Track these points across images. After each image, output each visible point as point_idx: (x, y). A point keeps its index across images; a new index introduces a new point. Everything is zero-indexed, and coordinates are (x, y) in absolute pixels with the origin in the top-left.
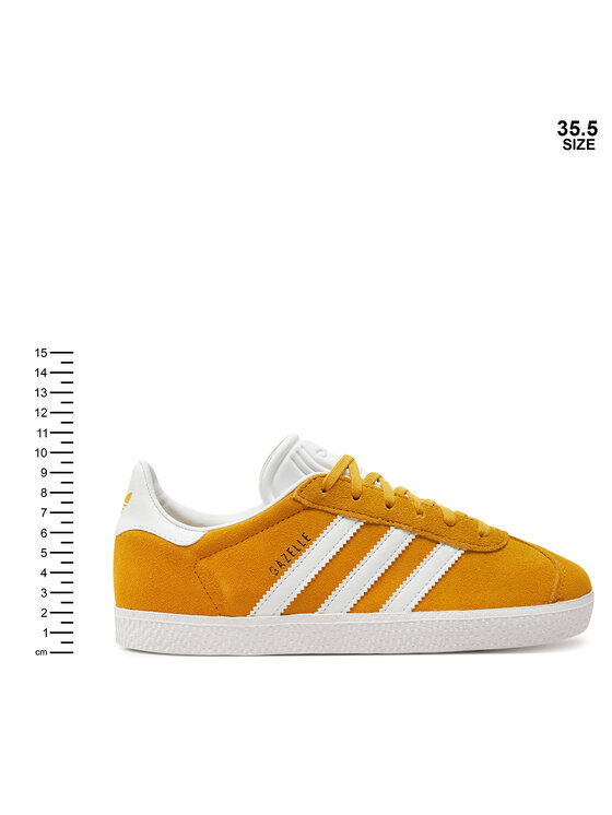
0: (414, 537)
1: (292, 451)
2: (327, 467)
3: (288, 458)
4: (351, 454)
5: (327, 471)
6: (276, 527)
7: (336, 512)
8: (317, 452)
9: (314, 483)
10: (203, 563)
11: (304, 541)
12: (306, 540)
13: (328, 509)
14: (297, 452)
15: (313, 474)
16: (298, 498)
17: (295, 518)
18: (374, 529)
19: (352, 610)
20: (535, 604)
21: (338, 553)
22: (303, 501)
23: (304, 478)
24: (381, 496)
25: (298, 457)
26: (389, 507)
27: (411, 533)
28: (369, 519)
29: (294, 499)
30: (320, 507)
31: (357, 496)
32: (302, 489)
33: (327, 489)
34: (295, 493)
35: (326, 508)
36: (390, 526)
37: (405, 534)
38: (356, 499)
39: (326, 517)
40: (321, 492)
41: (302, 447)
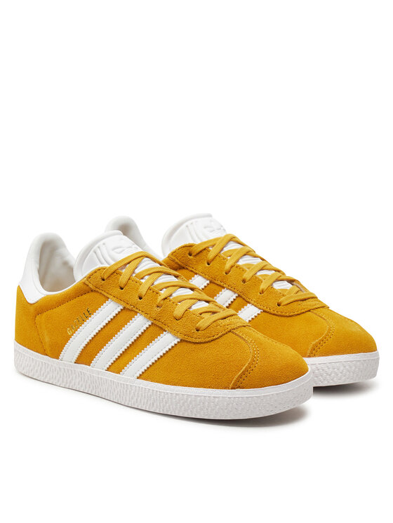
0: (150, 324)
1: (96, 247)
2: (113, 260)
3: (92, 252)
7: (109, 296)
8: (114, 249)
9: (98, 274)
10: (38, 318)
11: (87, 314)
12: (89, 313)
13: (105, 294)
14: (99, 247)
16: (87, 283)
17: (85, 296)
18: (128, 313)
19: (108, 369)
20: (218, 388)
21: (104, 326)
22: (90, 284)
24: (138, 289)
25: (98, 252)
26: (140, 298)
27: (150, 319)
28: (126, 305)
29: (84, 283)
30: (100, 291)
31: (122, 286)
32: (90, 277)
33: (105, 278)
34: (86, 279)
35: (103, 292)
36: (137, 312)
37: (145, 320)
38: (122, 289)
39: (103, 298)
40: (101, 280)
41: (104, 244)
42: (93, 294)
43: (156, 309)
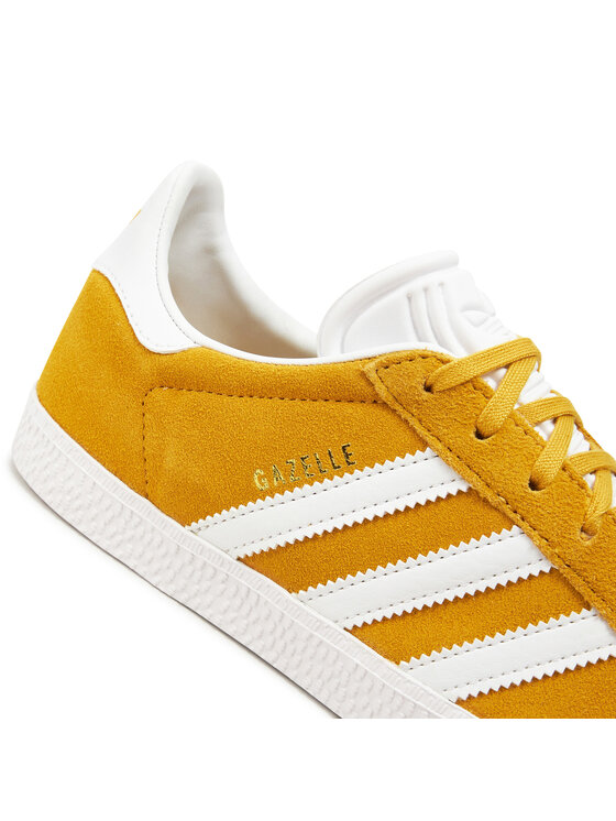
0: (546, 570)
1: (416, 285)
2: (466, 345)
3: (400, 293)
4: (539, 344)
5: (457, 353)
6: (307, 405)
7: (429, 439)
8: (467, 308)
9: (419, 365)
10: (160, 395)
11: (339, 458)
12: (345, 460)
13: (417, 427)
14: (426, 290)
15: (432, 346)
16: (373, 376)
17: (348, 408)
18: (479, 509)
19: (354, 630)
21: (387, 515)
22: (379, 385)
23: (411, 344)
24: (533, 457)
25: (421, 302)
26: (534, 485)
27: (550, 557)
28: (480, 486)
29: (363, 375)
30: (404, 415)
31: (485, 431)
32: (388, 364)
33: (436, 388)
34: (372, 365)
35: (413, 422)
36: (512, 523)
37: (534, 555)
38: (479, 435)
39: (406, 437)
40: (421, 387)
41: (441, 284)
42: (377, 411)
43: (579, 535)
